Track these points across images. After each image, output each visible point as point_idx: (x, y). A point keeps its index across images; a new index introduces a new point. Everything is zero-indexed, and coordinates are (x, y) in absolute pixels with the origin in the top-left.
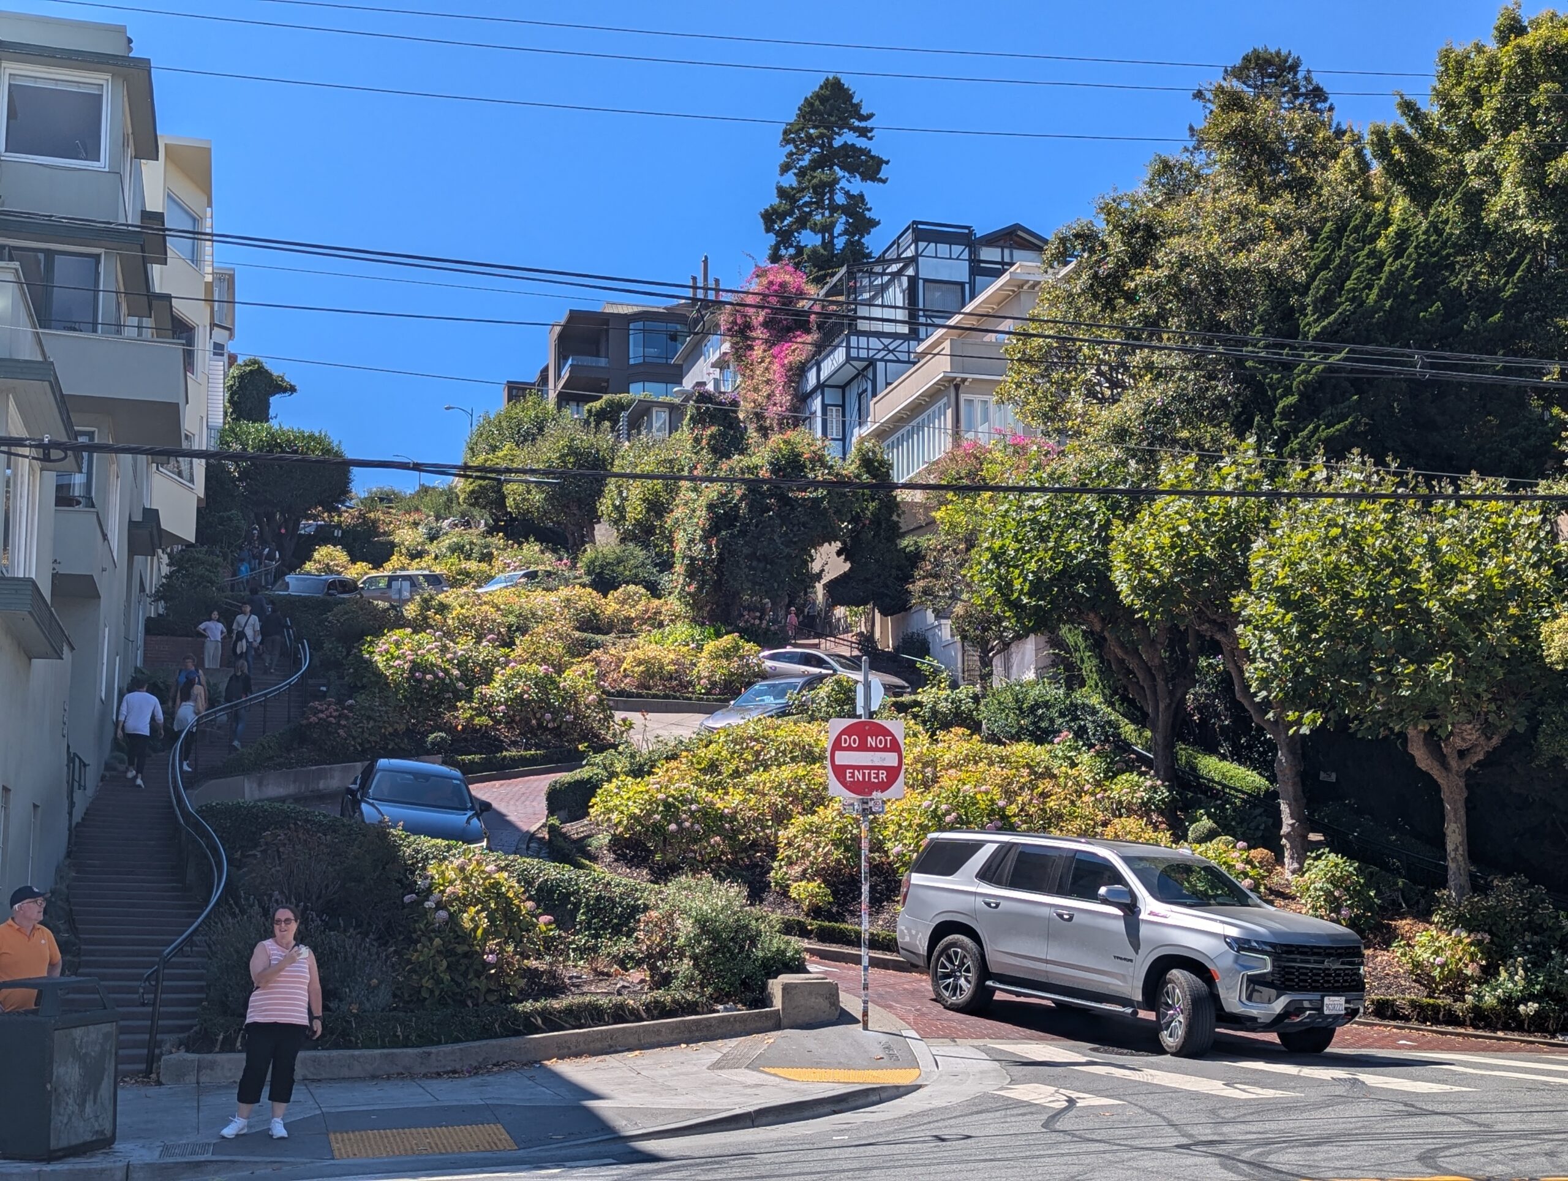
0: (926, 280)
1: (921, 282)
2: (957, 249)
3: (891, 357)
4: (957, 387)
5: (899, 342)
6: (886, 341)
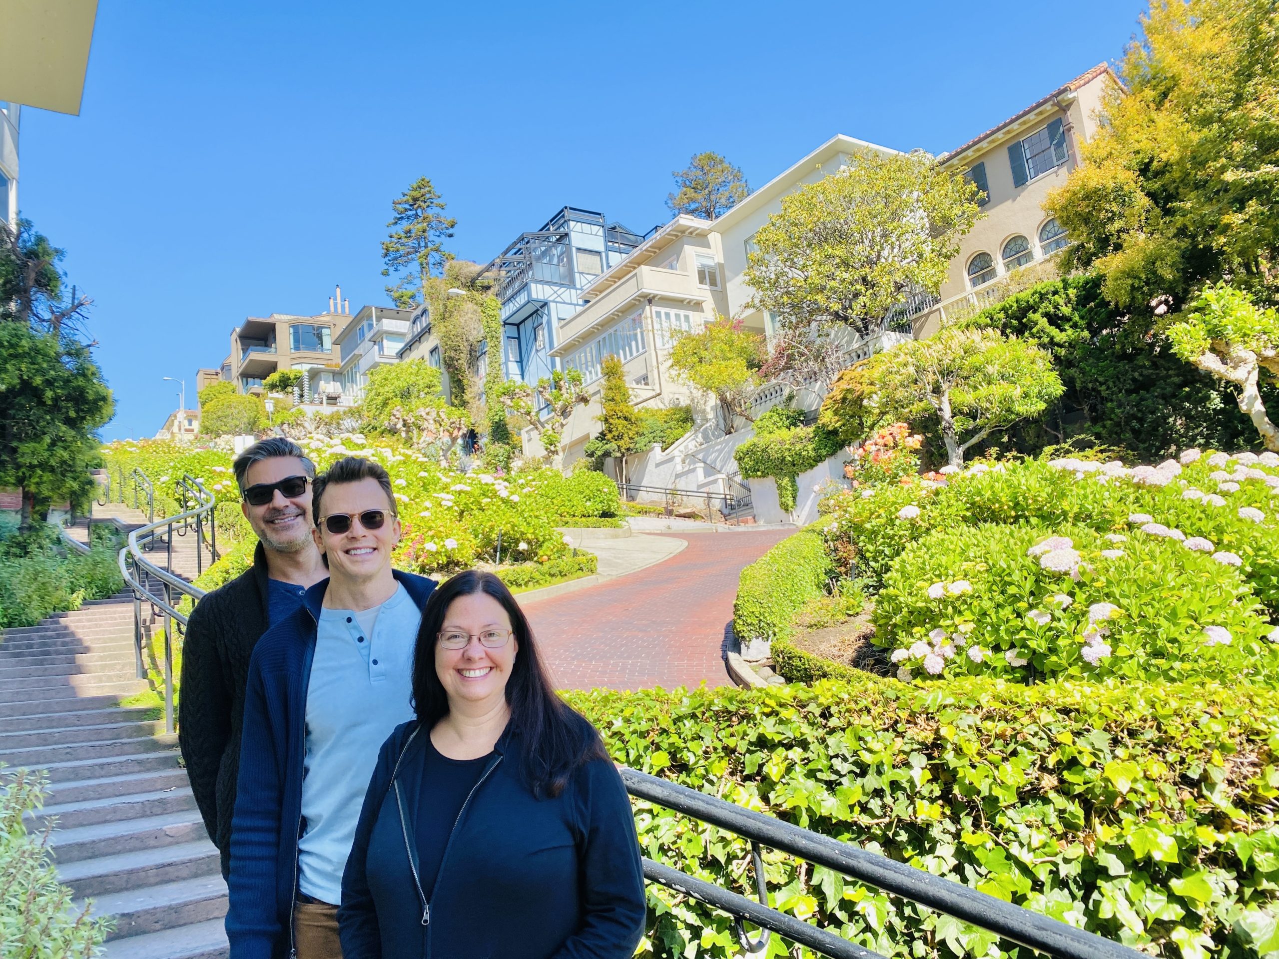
0: (577, 249)
1: (574, 250)
2: (595, 228)
3: (559, 299)
4: (650, 301)
5: (563, 289)
6: (556, 288)
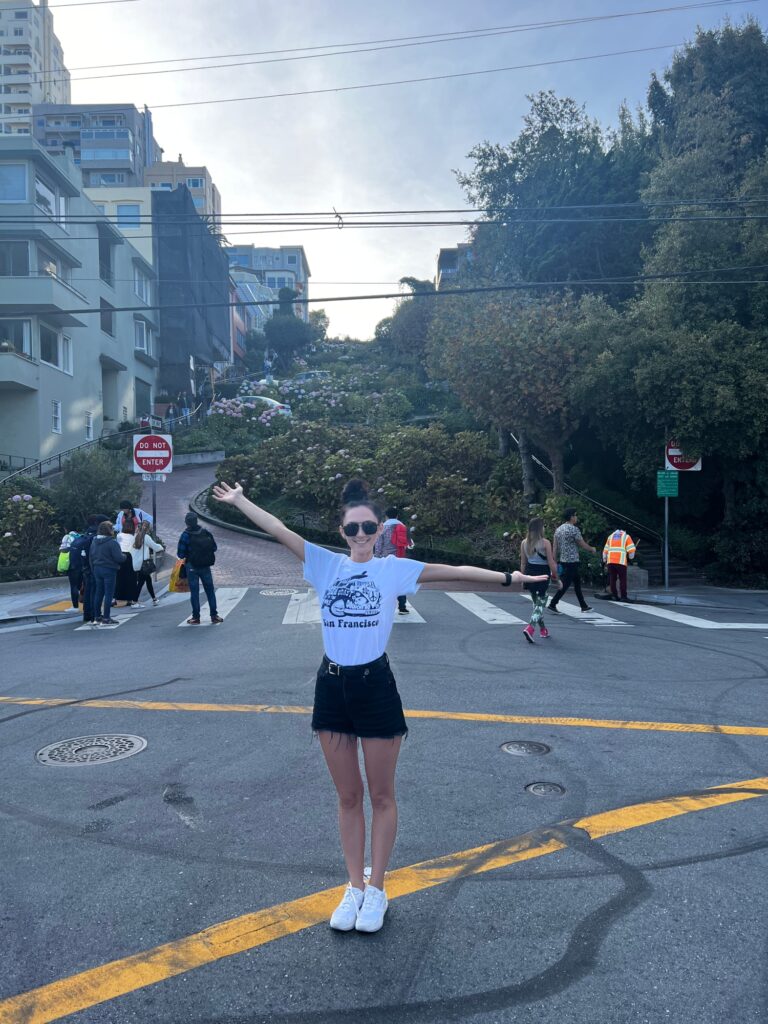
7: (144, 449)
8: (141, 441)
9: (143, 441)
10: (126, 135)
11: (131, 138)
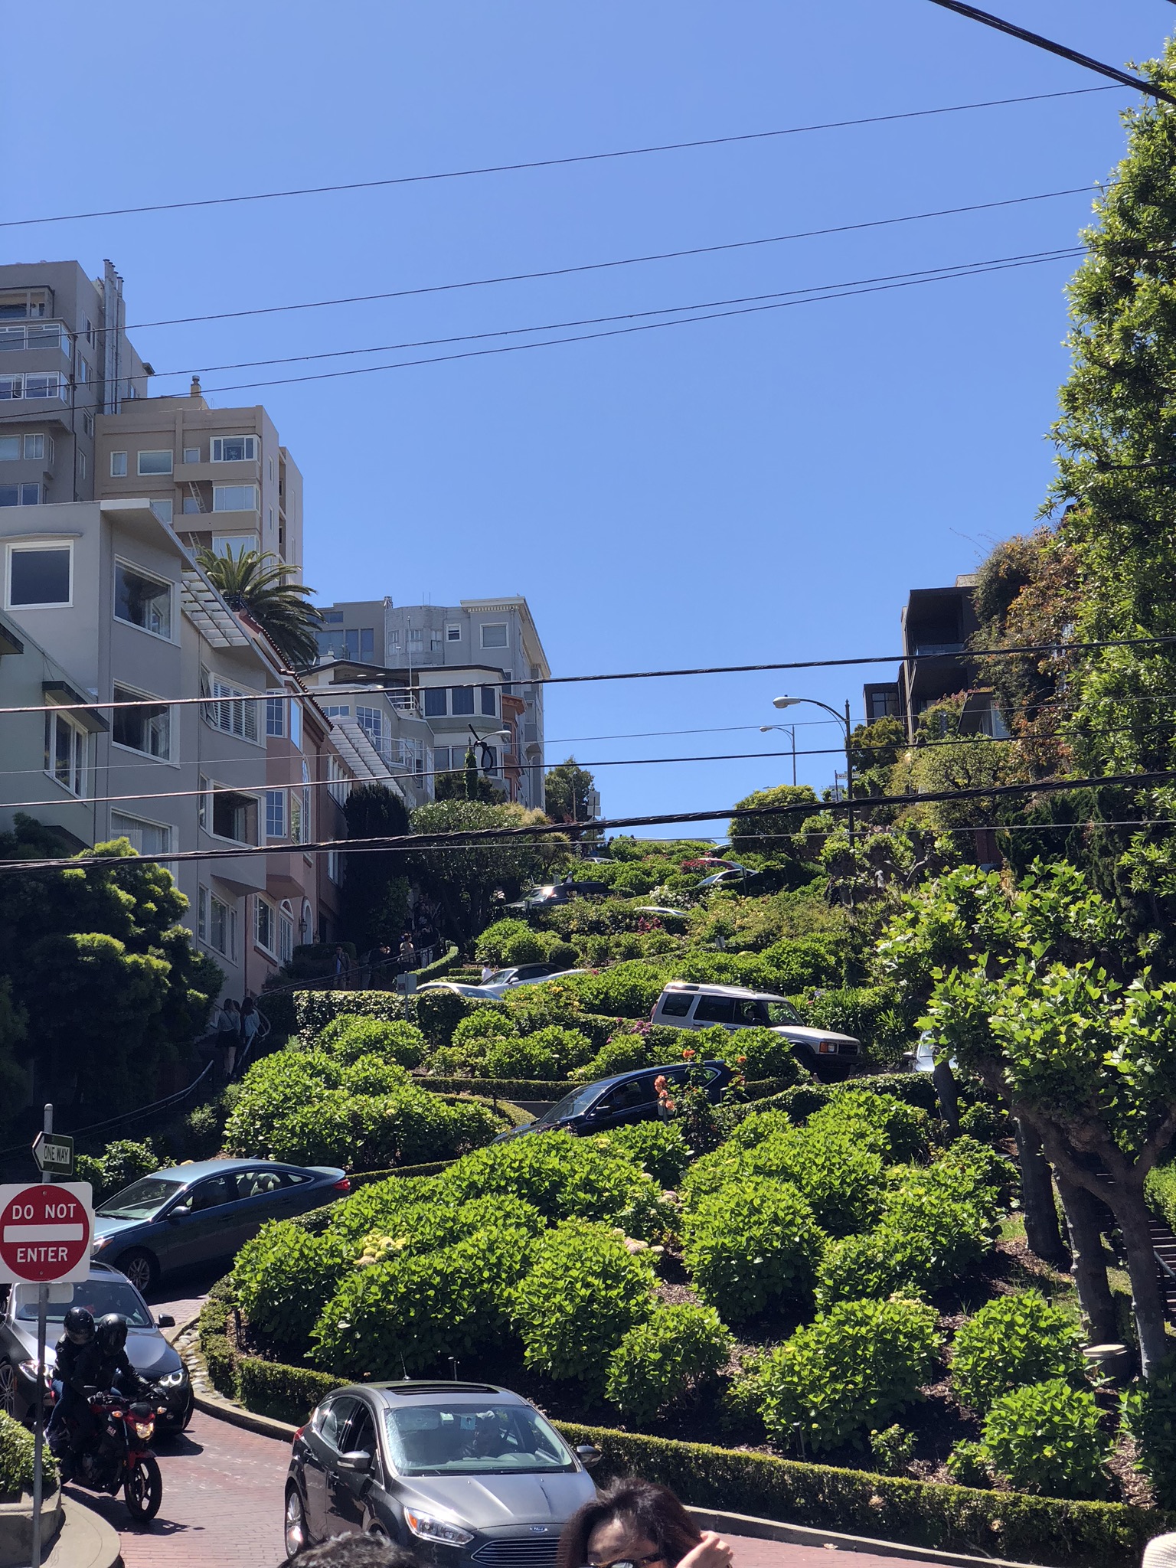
7: (23, 1221)
8: (14, 1202)
9: (20, 1200)
10: (54, 337)
11: (65, 343)
